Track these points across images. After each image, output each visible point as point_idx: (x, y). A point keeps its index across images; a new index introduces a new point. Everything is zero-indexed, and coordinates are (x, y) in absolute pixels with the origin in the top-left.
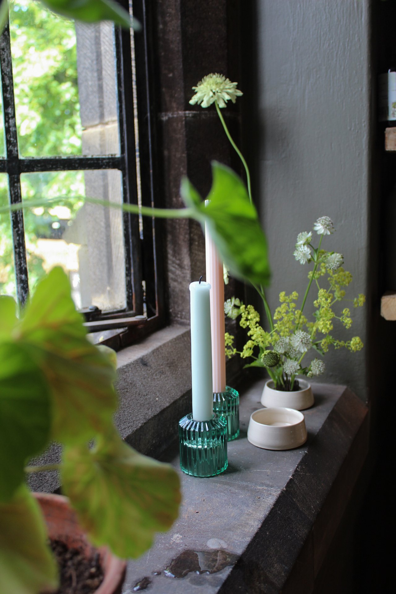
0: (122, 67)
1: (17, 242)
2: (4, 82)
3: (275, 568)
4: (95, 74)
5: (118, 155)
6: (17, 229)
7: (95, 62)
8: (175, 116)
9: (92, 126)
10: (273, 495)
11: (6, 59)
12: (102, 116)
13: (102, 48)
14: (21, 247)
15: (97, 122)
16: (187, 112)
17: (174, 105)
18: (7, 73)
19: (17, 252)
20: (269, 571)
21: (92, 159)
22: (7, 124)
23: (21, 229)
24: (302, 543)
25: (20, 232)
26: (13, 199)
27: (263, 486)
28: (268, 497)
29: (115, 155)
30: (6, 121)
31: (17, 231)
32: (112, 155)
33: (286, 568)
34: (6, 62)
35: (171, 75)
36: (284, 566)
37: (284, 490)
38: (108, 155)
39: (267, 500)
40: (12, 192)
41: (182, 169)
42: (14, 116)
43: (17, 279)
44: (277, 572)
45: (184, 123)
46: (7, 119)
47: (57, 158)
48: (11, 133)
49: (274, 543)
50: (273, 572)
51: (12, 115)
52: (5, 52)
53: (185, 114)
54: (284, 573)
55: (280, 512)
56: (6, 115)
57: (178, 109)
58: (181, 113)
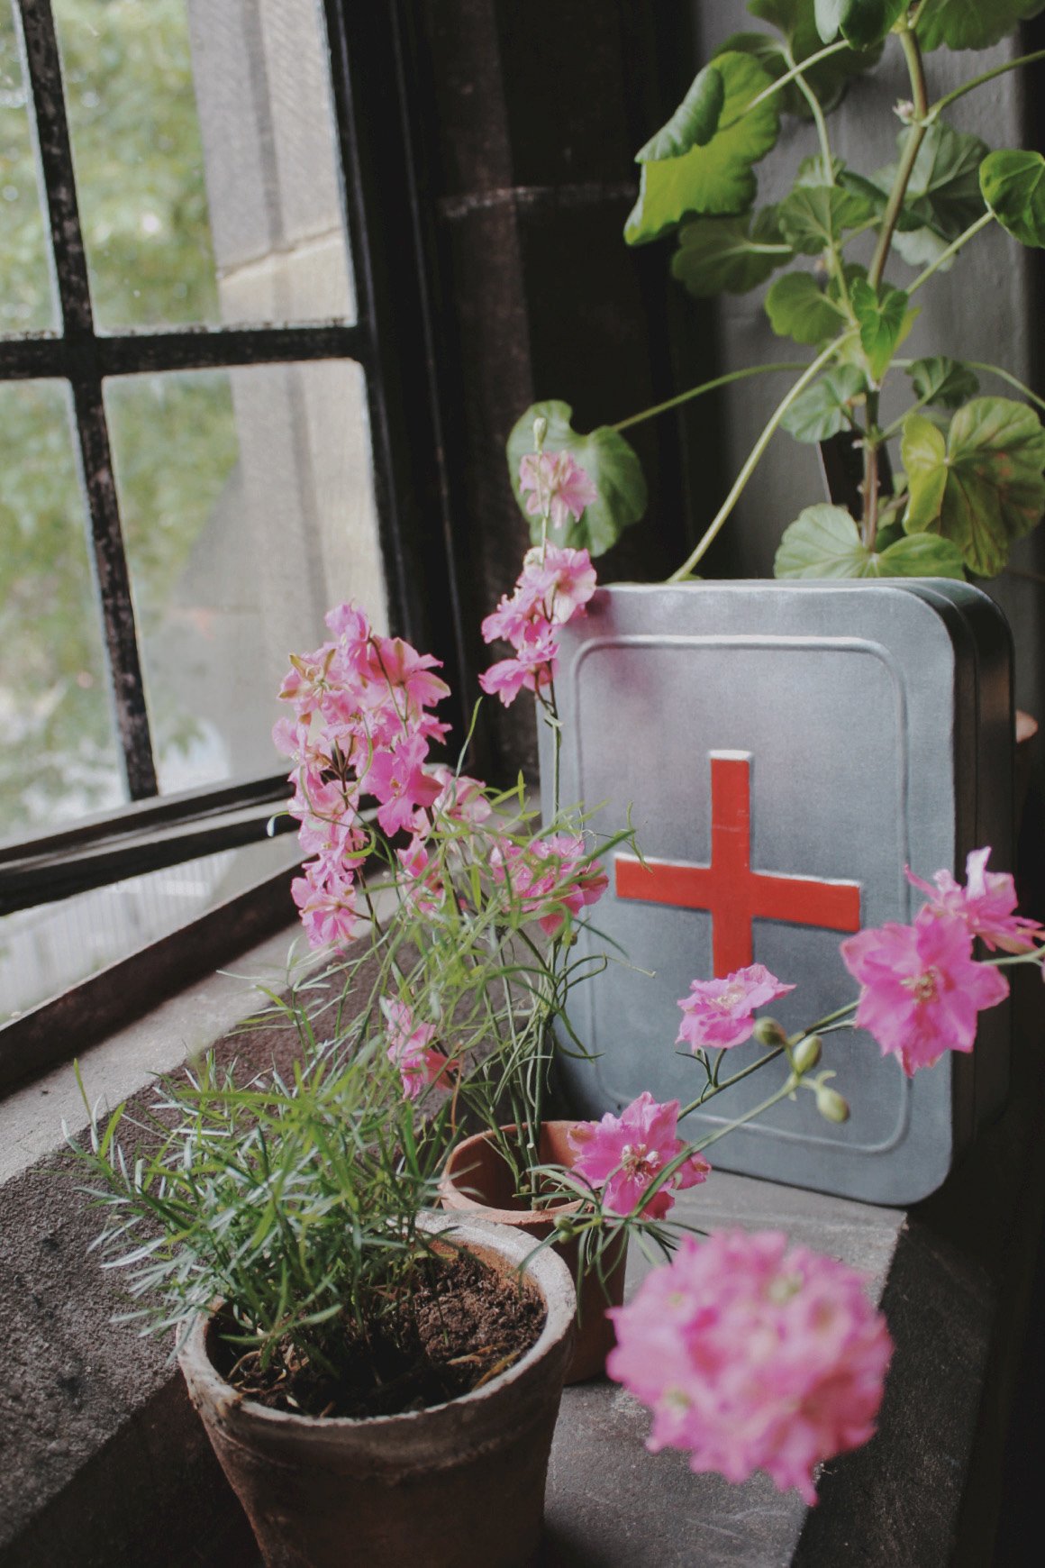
0: (346, 71)
1: (107, 579)
2: (41, 112)
3: (925, 1470)
4: (251, 118)
5: (350, 320)
6: (104, 541)
7: (247, 84)
8: (488, 203)
9: (249, 263)
10: (879, 1248)
11: (42, 43)
12: (276, 229)
13: (267, 40)
14: (120, 594)
15: (263, 247)
16: (521, 190)
17: (483, 173)
18: (49, 84)
19: (110, 608)
20: (912, 1479)
21: (286, 332)
22: (57, 235)
23: (115, 540)
24: (979, 1381)
25: (112, 550)
26: (89, 453)
27: (843, 1223)
28: (864, 1256)
29: (342, 320)
30: (56, 226)
31: (106, 548)
32: (335, 321)
33: (953, 1461)
34: (43, 52)
35: (468, 90)
36: (947, 1458)
37: (903, 1231)
38: (326, 321)
39: (865, 1265)
40: (86, 434)
41: (515, 351)
42: (74, 213)
43: (116, 686)
44: (934, 1478)
45: (513, 221)
46: (57, 220)
47: (197, 331)
48: (71, 261)
49: (910, 1392)
50: (922, 1481)
51: (70, 207)
52: (37, 21)
53: (515, 196)
54: (952, 1478)
55: (908, 1296)
56: (54, 205)
57: (495, 184)
58: (503, 194)
